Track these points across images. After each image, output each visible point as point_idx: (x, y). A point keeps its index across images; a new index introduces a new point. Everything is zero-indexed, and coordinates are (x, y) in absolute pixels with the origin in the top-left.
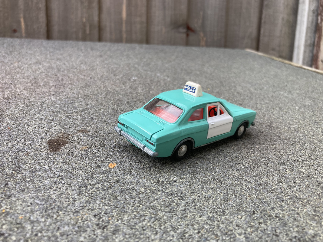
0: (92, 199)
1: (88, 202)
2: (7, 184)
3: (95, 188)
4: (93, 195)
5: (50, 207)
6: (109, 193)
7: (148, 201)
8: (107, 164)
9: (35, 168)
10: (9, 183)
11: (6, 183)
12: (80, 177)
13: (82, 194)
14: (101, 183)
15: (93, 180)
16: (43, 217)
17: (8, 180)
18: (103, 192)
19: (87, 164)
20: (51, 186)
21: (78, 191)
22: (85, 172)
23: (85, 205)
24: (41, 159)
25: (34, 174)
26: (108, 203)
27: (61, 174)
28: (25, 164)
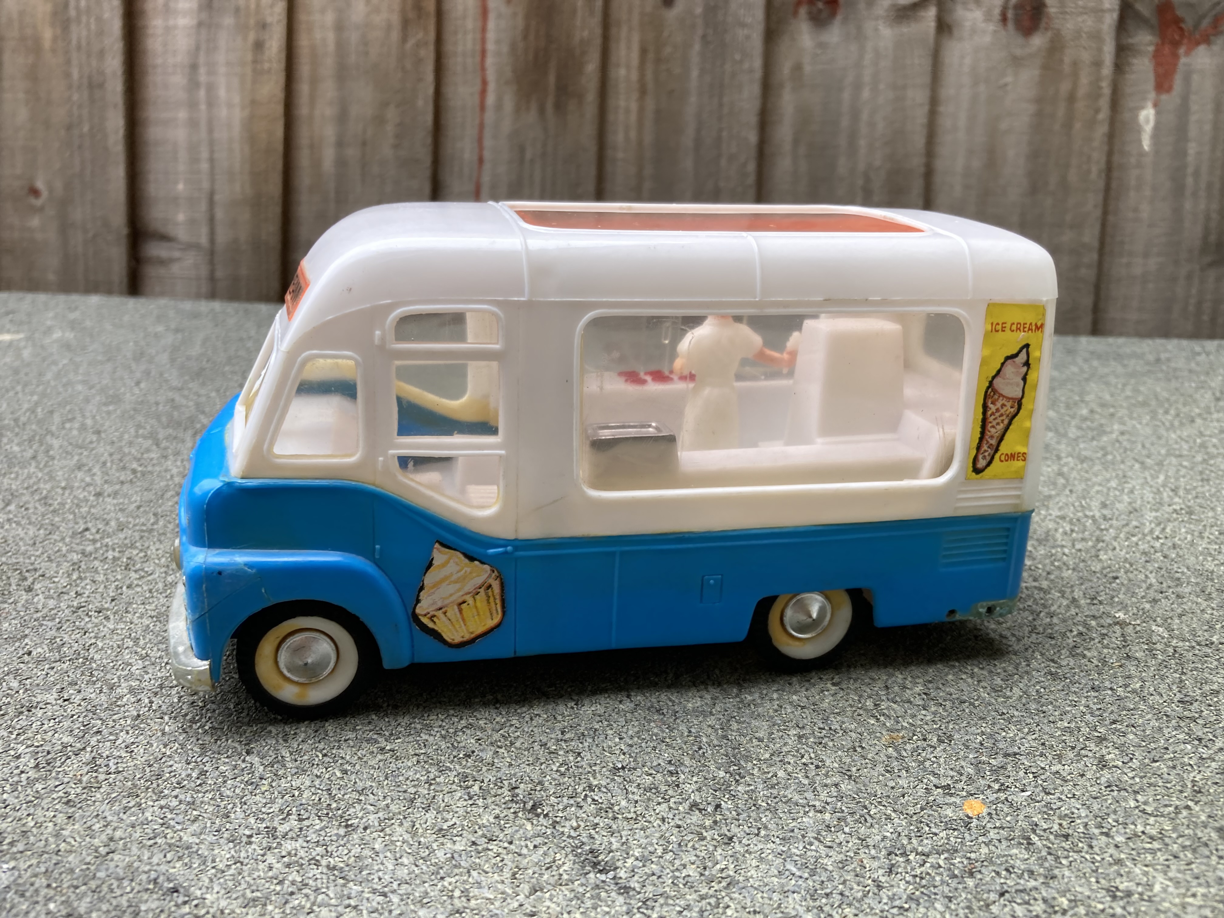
0: (922, 893)
1: (912, 899)
3: (928, 865)
4: (924, 882)
5: (822, 889)
6: (965, 888)
8: (958, 800)
10: (722, 803)
12: (889, 826)
13: (897, 873)
14: (946, 855)
15: (922, 841)
19: (906, 791)
20: (819, 833)
22: (901, 812)
23: (906, 906)
25: (775, 792)
27: (839, 804)
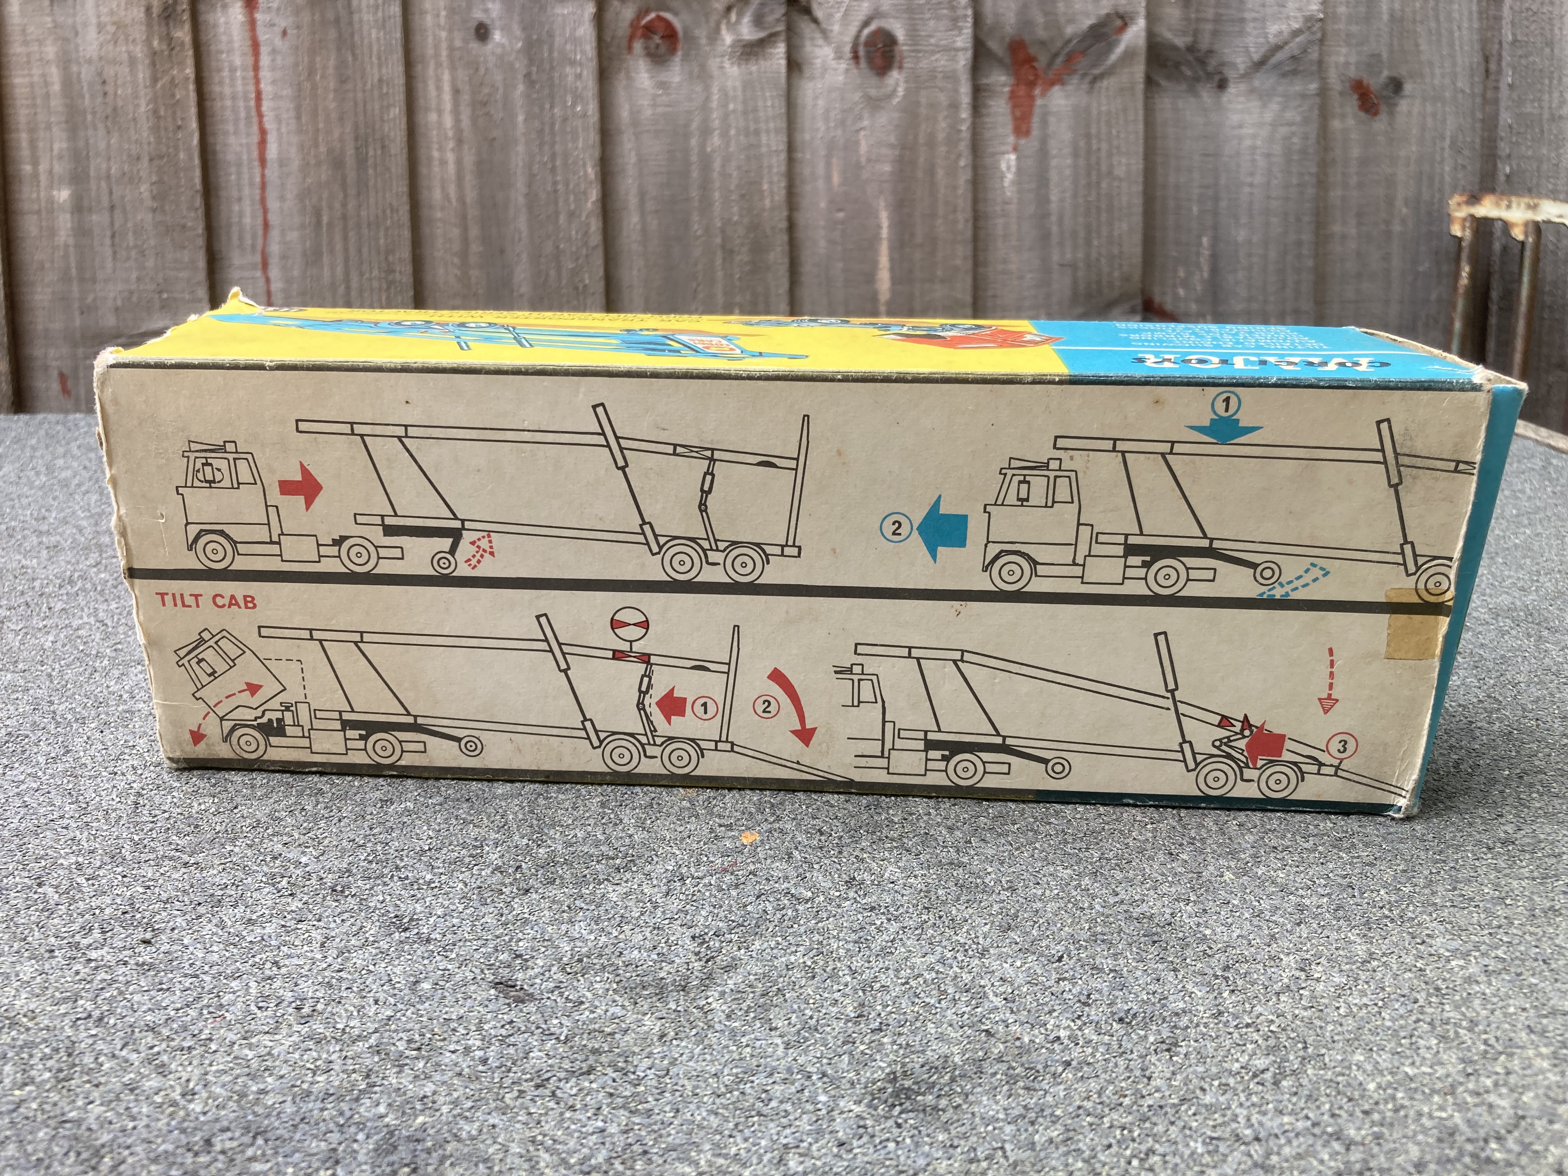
0: (692, 905)
1: (683, 911)
2: (519, 867)
3: (701, 885)
4: (695, 897)
5: (606, 916)
6: (730, 896)
7: (815, 917)
8: (737, 833)
9: (576, 836)
10: (523, 864)
11: (518, 864)
12: (673, 860)
13: (673, 894)
14: (718, 876)
15: (700, 868)
16: (591, 932)
17: (519, 858)
18: (720, 896)
19: (692, 832)
20: (609, 875)
21: (664, 889)
22: (685, 850)
23: (677, 916)
24: (588, 818)
25: (572, 849)
26: (726, 917)
27: (631, 850)
28: (553, 826)
